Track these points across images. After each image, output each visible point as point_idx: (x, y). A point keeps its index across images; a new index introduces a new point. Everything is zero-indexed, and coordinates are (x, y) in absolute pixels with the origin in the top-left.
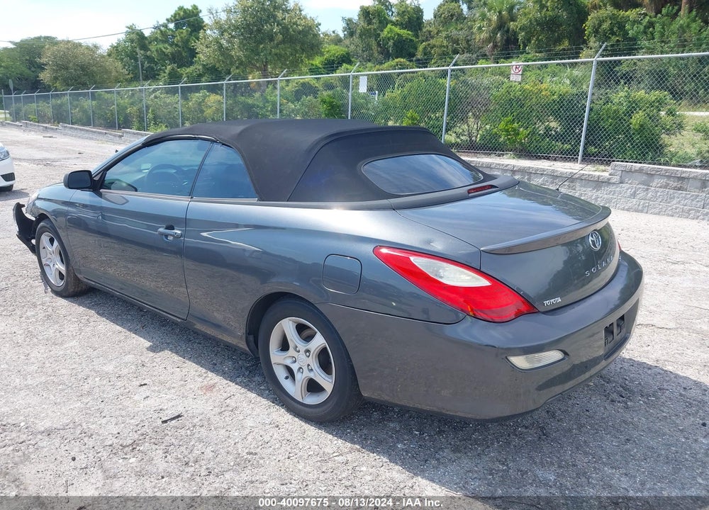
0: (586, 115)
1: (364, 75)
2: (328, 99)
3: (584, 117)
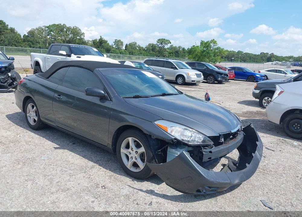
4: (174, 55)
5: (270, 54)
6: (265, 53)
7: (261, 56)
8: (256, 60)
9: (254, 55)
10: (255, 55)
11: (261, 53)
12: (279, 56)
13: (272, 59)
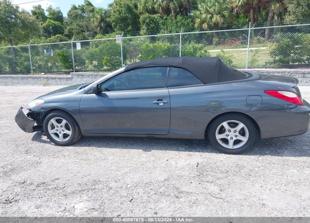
0: (180, 54)
1: (79, 42)
2: (61, 54)
3: (179, 55)
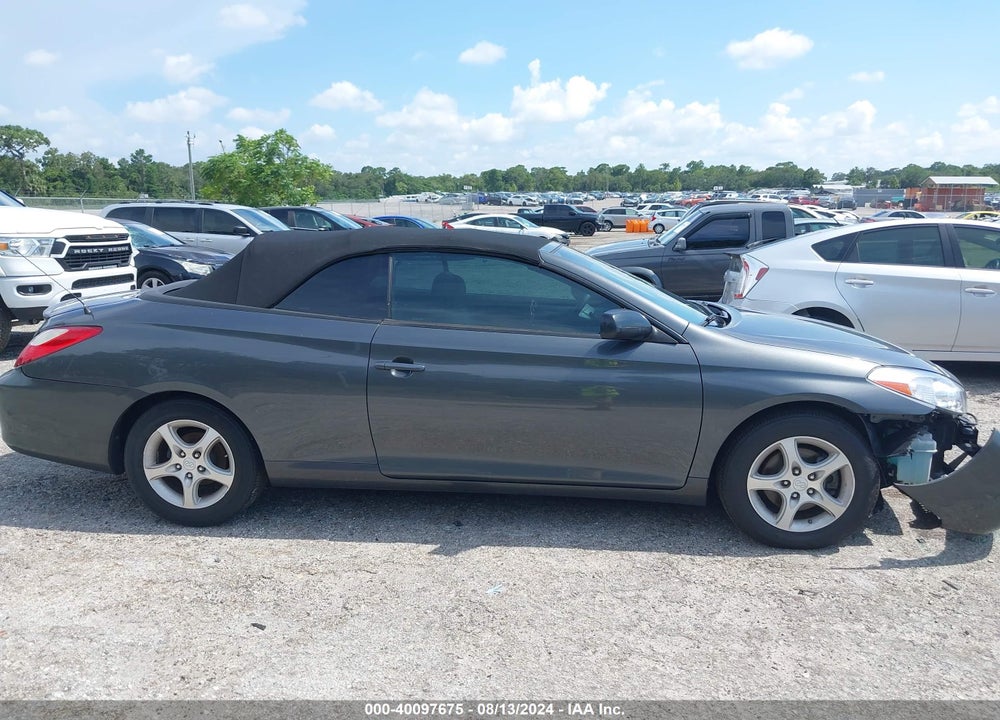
4: (71, 184)
5: (390, 172)
6: (374, 167)
7: (367, 178)
8: (353, 191)
9: (346, 174)
10: (349, 176)
11: (364, 169)
12: (416, 178)
13: (399, 185)
